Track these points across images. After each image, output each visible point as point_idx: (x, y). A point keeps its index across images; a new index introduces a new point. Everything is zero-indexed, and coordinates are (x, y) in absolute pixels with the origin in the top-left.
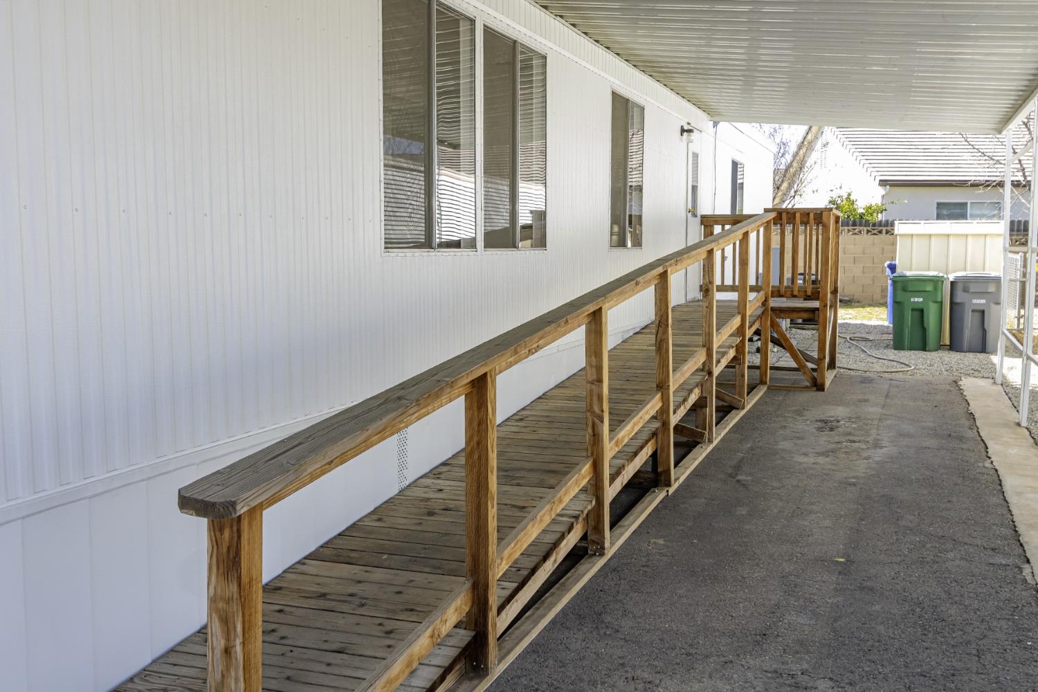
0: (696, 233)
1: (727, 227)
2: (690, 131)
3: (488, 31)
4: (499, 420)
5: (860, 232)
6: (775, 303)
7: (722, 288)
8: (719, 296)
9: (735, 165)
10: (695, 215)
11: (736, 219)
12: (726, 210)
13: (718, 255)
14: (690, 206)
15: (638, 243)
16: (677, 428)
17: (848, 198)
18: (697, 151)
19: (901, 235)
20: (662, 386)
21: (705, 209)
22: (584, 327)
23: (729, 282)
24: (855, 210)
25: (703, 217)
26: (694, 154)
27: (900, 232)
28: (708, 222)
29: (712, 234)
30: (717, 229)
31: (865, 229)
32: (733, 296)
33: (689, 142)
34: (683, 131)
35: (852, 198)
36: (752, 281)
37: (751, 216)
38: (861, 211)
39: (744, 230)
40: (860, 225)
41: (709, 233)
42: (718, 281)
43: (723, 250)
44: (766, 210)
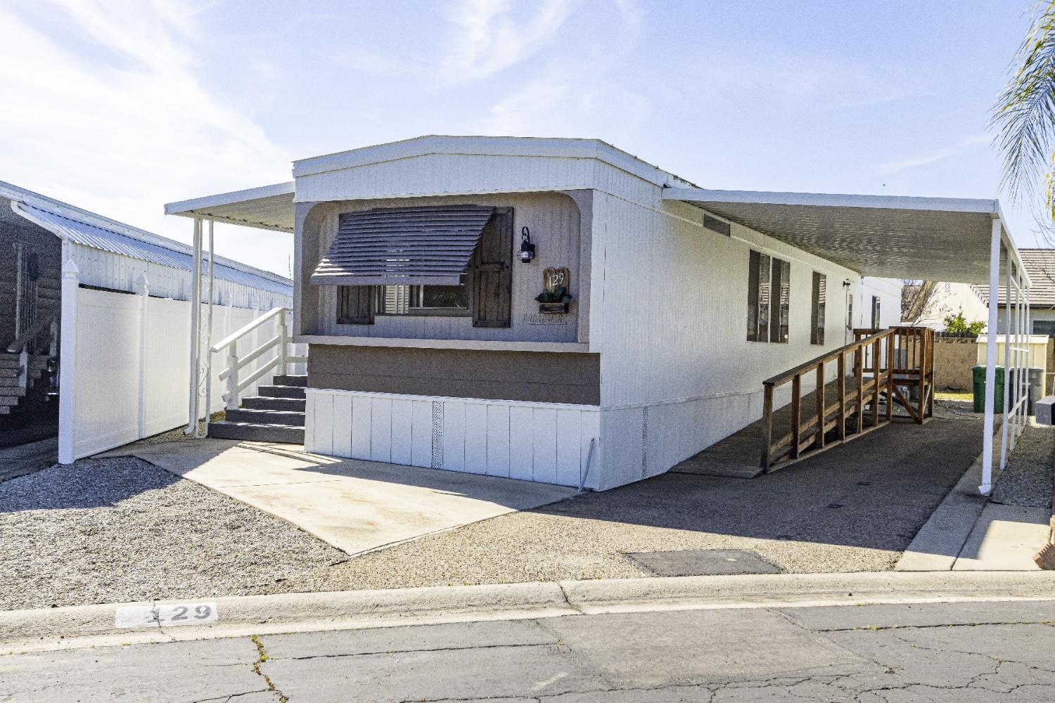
0: (851, 338)
1: (869, 336)
2: (848, 284)
3: (774, 259)
4: (773, 411)
5: (966, 341)
6: (895, 376)
7: (866, 370)
8: (864, 375)
9: (874, 299)
10: (850, 329)
11: (874, 331)
12: (869, 326)
13: (864, 348)
14: (848, 324)
15: (822, 343)
16: (847, 419)
17: (960, 318)
18: (851, 294)
19: (982, 343)
20: (841, 400)
21: (856, 325)
22: (816, 369)
23: (870, 366)
24: (963, 325)
25: (854, 330)
26: (850, 295)
27: (980, 341)
28: (858, 333)
29: (860, 339)
30: (863, 337)
31: (970, 339)
32: (871, 375)
33: (848, 290)
34: (844, 284)
35: (962, 317)
36: (883, 366)
37: (883, 330)
38: (968, 326)
39: (877, 337)
40: (967, 337)
41: (858, 338)
42: (864, 367)
43: (866, 347)
44: (890, 327)
